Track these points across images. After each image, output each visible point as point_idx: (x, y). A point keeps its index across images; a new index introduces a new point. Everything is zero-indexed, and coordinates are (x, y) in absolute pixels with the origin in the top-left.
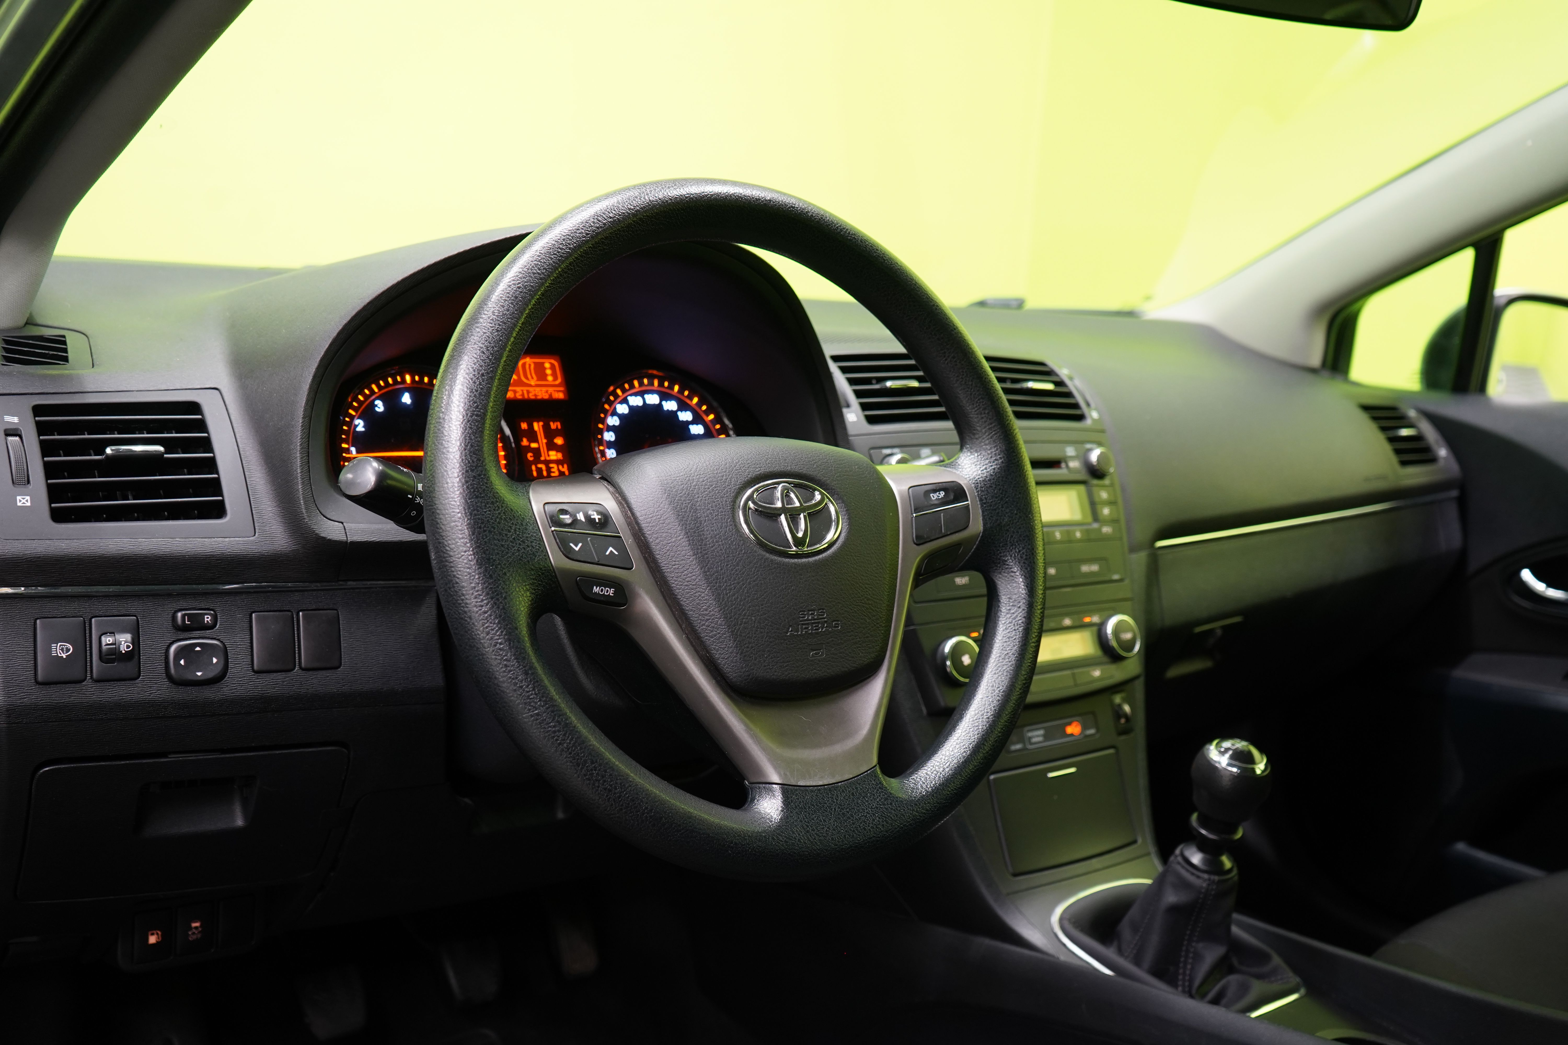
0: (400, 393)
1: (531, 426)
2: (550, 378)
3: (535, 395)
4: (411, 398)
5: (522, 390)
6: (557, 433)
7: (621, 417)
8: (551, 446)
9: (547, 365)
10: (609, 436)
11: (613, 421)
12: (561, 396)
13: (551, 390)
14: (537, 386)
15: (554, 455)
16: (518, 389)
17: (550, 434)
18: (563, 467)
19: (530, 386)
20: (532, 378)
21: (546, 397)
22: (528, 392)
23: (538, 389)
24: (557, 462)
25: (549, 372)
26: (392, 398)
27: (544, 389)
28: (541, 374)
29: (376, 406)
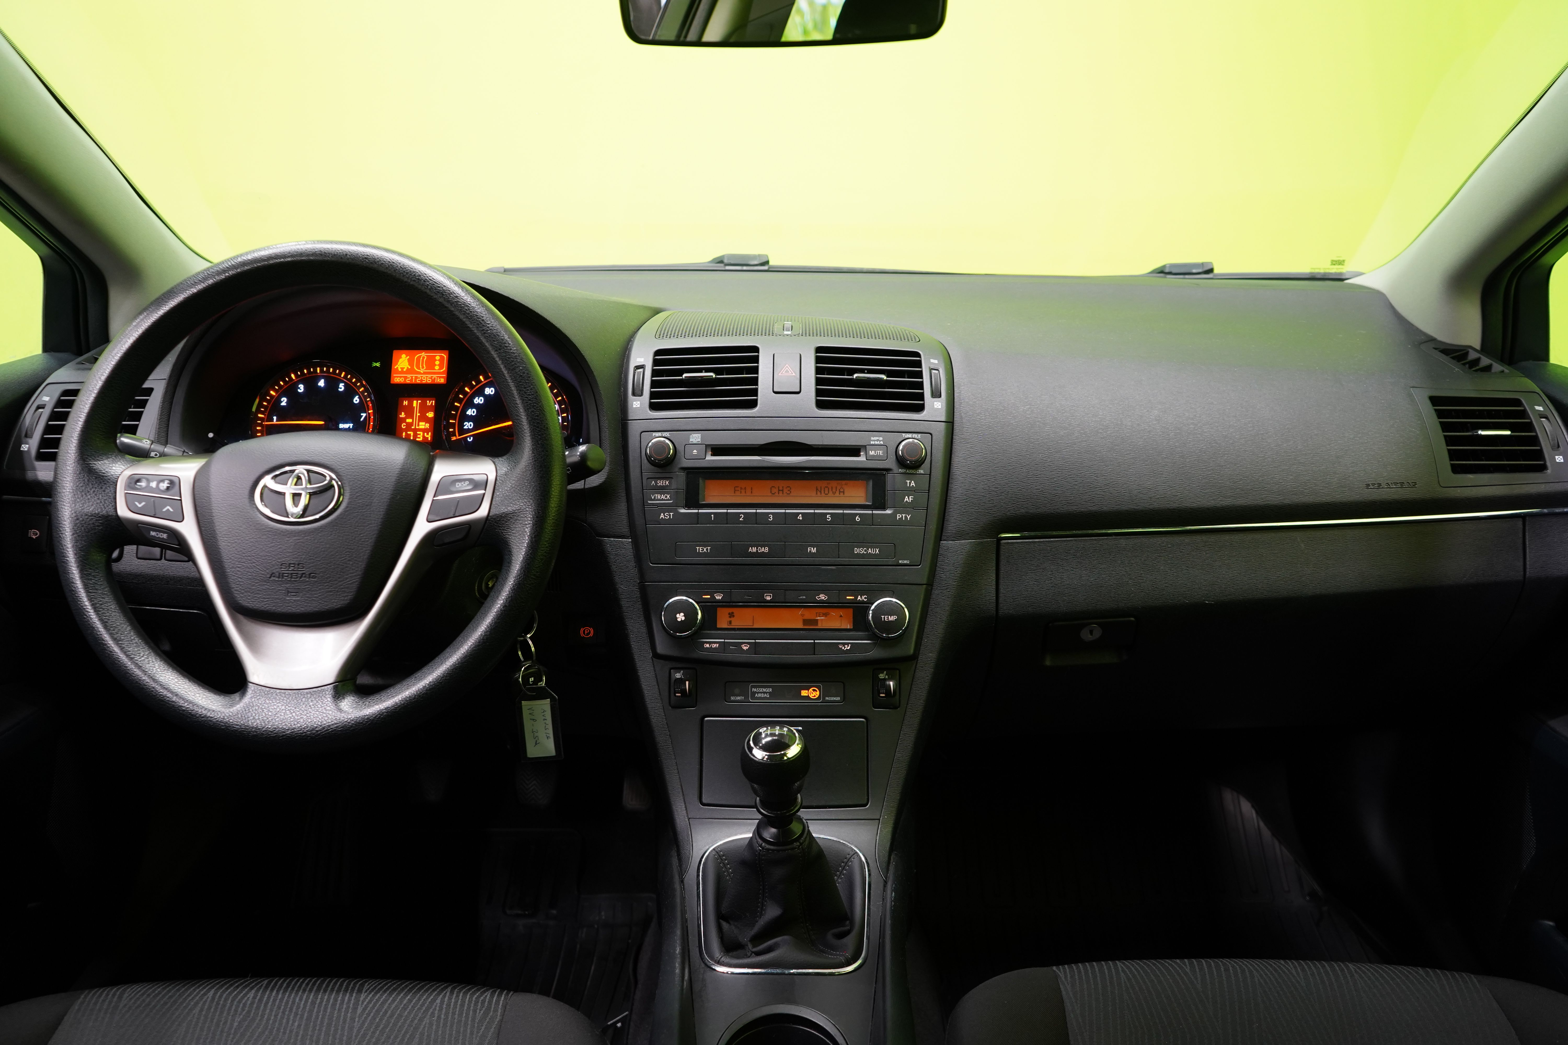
0: (318, 379)
1: (411, 404)
2: (437, 368)
3: (421, 380)
4: (325, 383)
5: (412, 377)
6: (429, 409)
7: (487, 398)
8: (423, 418)
9: (438, 358)
10: (471, 412)
11: (478, 400)
12: (442, 381)
13: (435, 376)
14: (424, 373)
15: (423, 425)
16: (409, 376)
17: (424, 409)
18: (428, 434)
19: (420, 373)
20: (423, 368)
21: (429, 381)
22: (416, 378)
23: (424, 376)
24: (424, 431)
25: (437, 363)
26: (311, 382)
27: (430, 376)
28: (430, 364)
29: (299, 388)
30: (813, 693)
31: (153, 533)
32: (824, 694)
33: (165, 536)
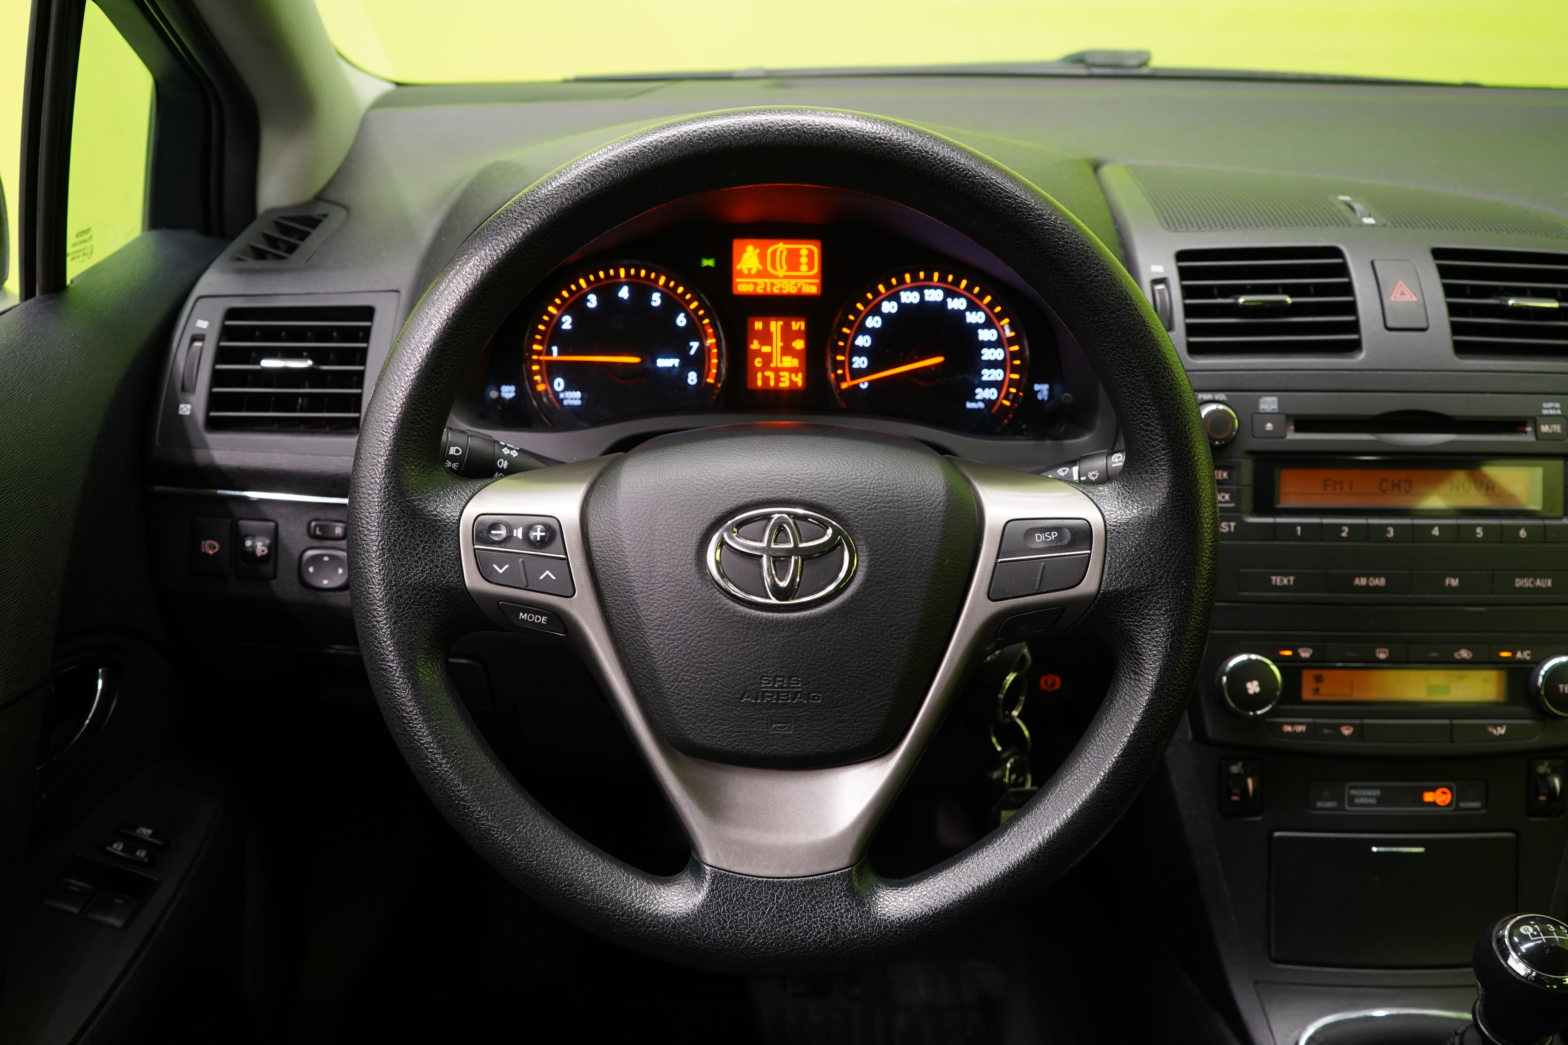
0: (619, 286)
1: (766, 326)
2: (804, 268)
3: (781, 289)
4: (630, 292)
5: (765, 283)
6: (798, 335)
7: (886, 317)
8: (787, 350)
9: (804, 252)
10: (864, 341)
11: (873, 322)
12: (813, 290)
13: (801, 282)
14: (786, 277)
15: (790, 362)
16: (761, 281)
17: (788, 336)
18: (797, 376)
19: (777, 277)
20: (782, 268)
21: (794, 291)
22: (772, 285)
23: (785, 281)
24: (791, 370)
25: (804, 260)
26: (606, 292)
27: (793, 281)
28: (793, 261)
29: (589, 301)
30: (1440, 797)
31: (522, 616)
32: (1458, 797)
33: (543, 620)
